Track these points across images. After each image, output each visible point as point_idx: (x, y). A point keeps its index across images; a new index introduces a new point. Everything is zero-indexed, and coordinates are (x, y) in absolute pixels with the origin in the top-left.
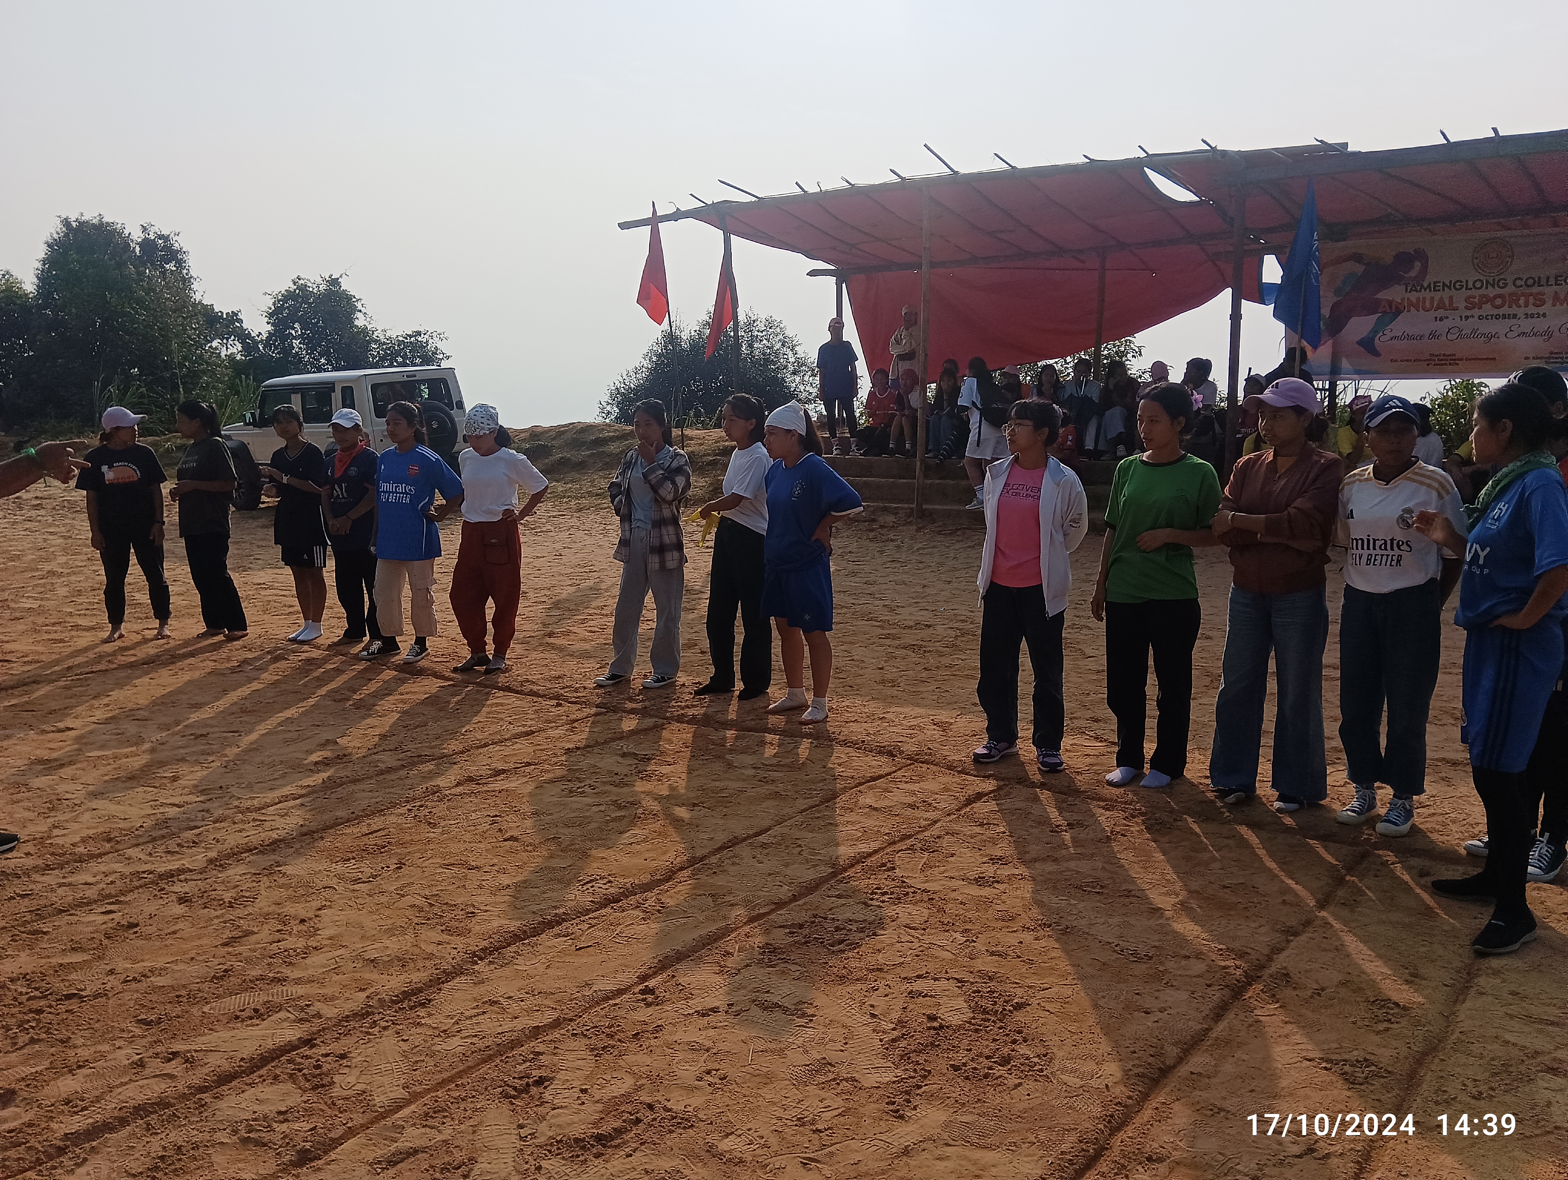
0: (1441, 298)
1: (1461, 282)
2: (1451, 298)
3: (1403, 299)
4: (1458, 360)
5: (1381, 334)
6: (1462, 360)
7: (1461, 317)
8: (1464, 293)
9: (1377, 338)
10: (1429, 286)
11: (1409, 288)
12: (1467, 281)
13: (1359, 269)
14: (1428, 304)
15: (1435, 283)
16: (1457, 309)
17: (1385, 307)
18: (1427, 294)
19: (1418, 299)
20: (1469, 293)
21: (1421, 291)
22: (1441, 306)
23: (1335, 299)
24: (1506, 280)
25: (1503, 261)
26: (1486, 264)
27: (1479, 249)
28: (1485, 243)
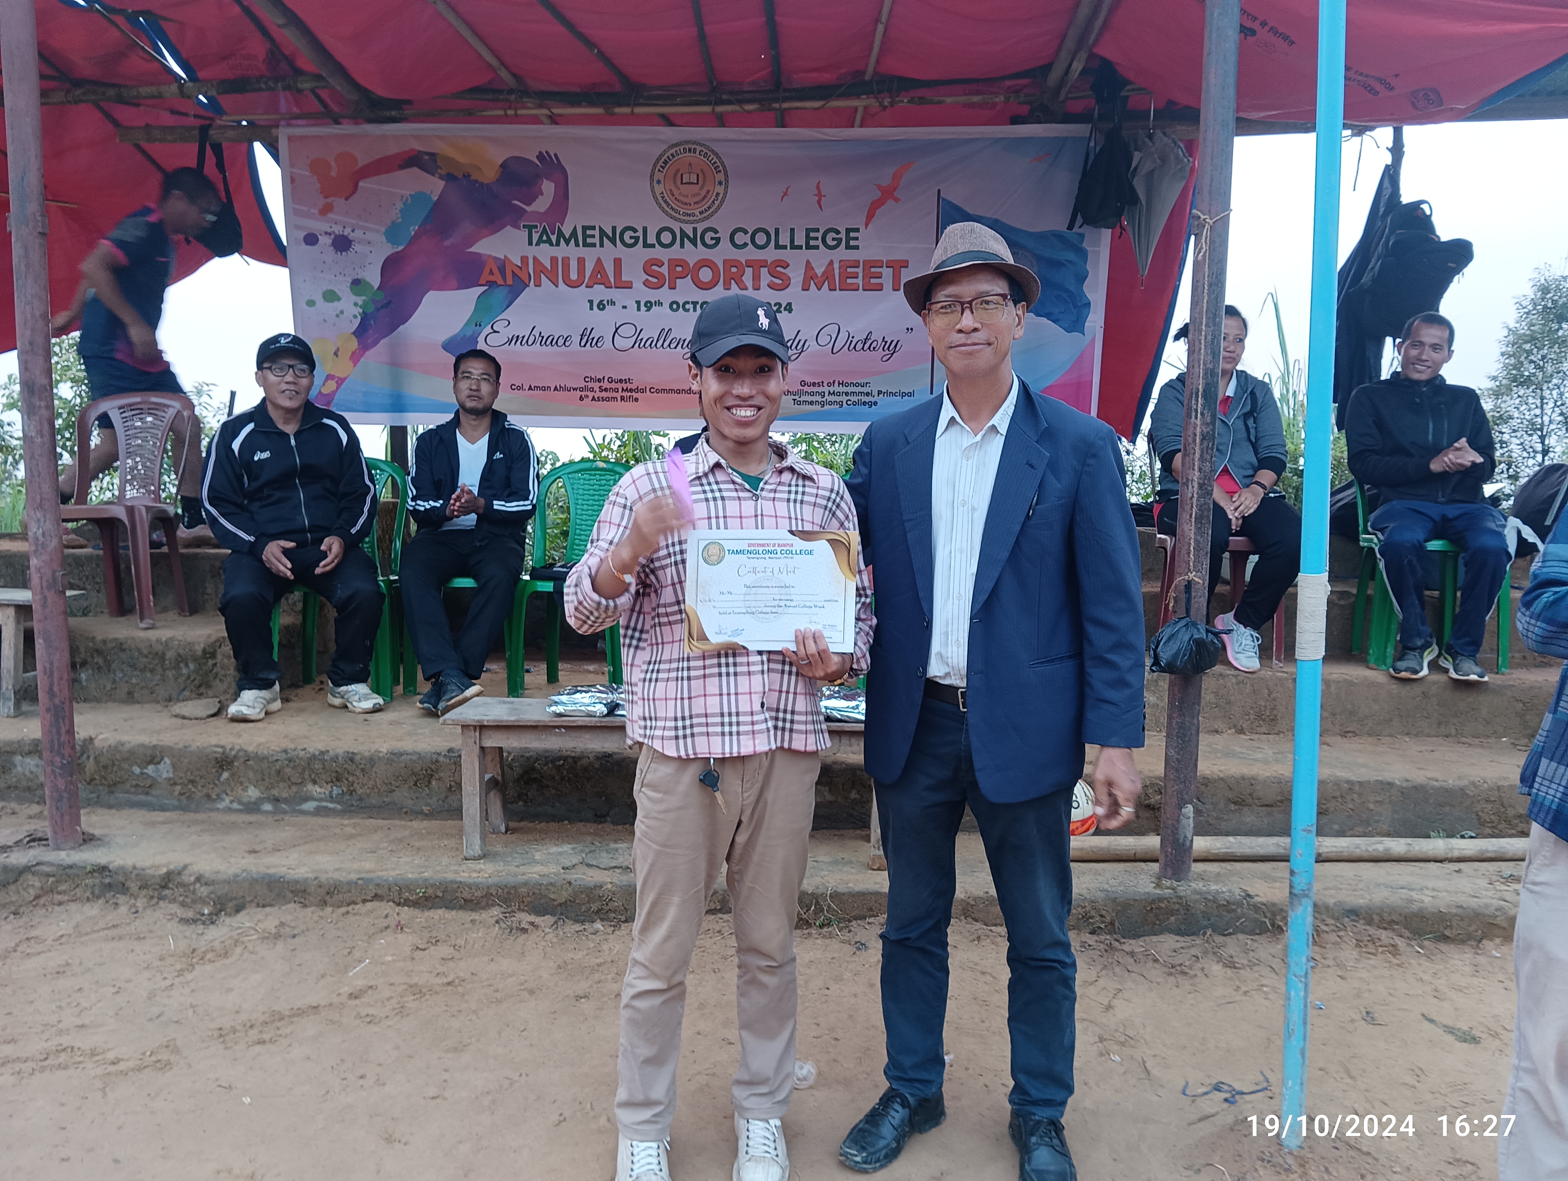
0: (599, 260)
1: (635, 231)
2: (618, 263)
3: (524, 259)
4: (637, 390)
5: (488, 329)
6: (643, 391)
7: (638, 303)
8: (641, 254)
9: (481, 339)
10: (574, 233)
11: (536, 237)
12: (645, 230)
13: (435, 186)
14: (574, 276)
15: (585, 228)
16: (628, 286)
17: (491, 272)
18: (571, 252)
19: (554, 260)
20: (650, 253)
21: (558, 244)
22: (599, 277)
23: (388, 250)
24: (716, 232)
25: (708, 192)
26: (678, 197)
27: (662, 163)
28: (673, 151)
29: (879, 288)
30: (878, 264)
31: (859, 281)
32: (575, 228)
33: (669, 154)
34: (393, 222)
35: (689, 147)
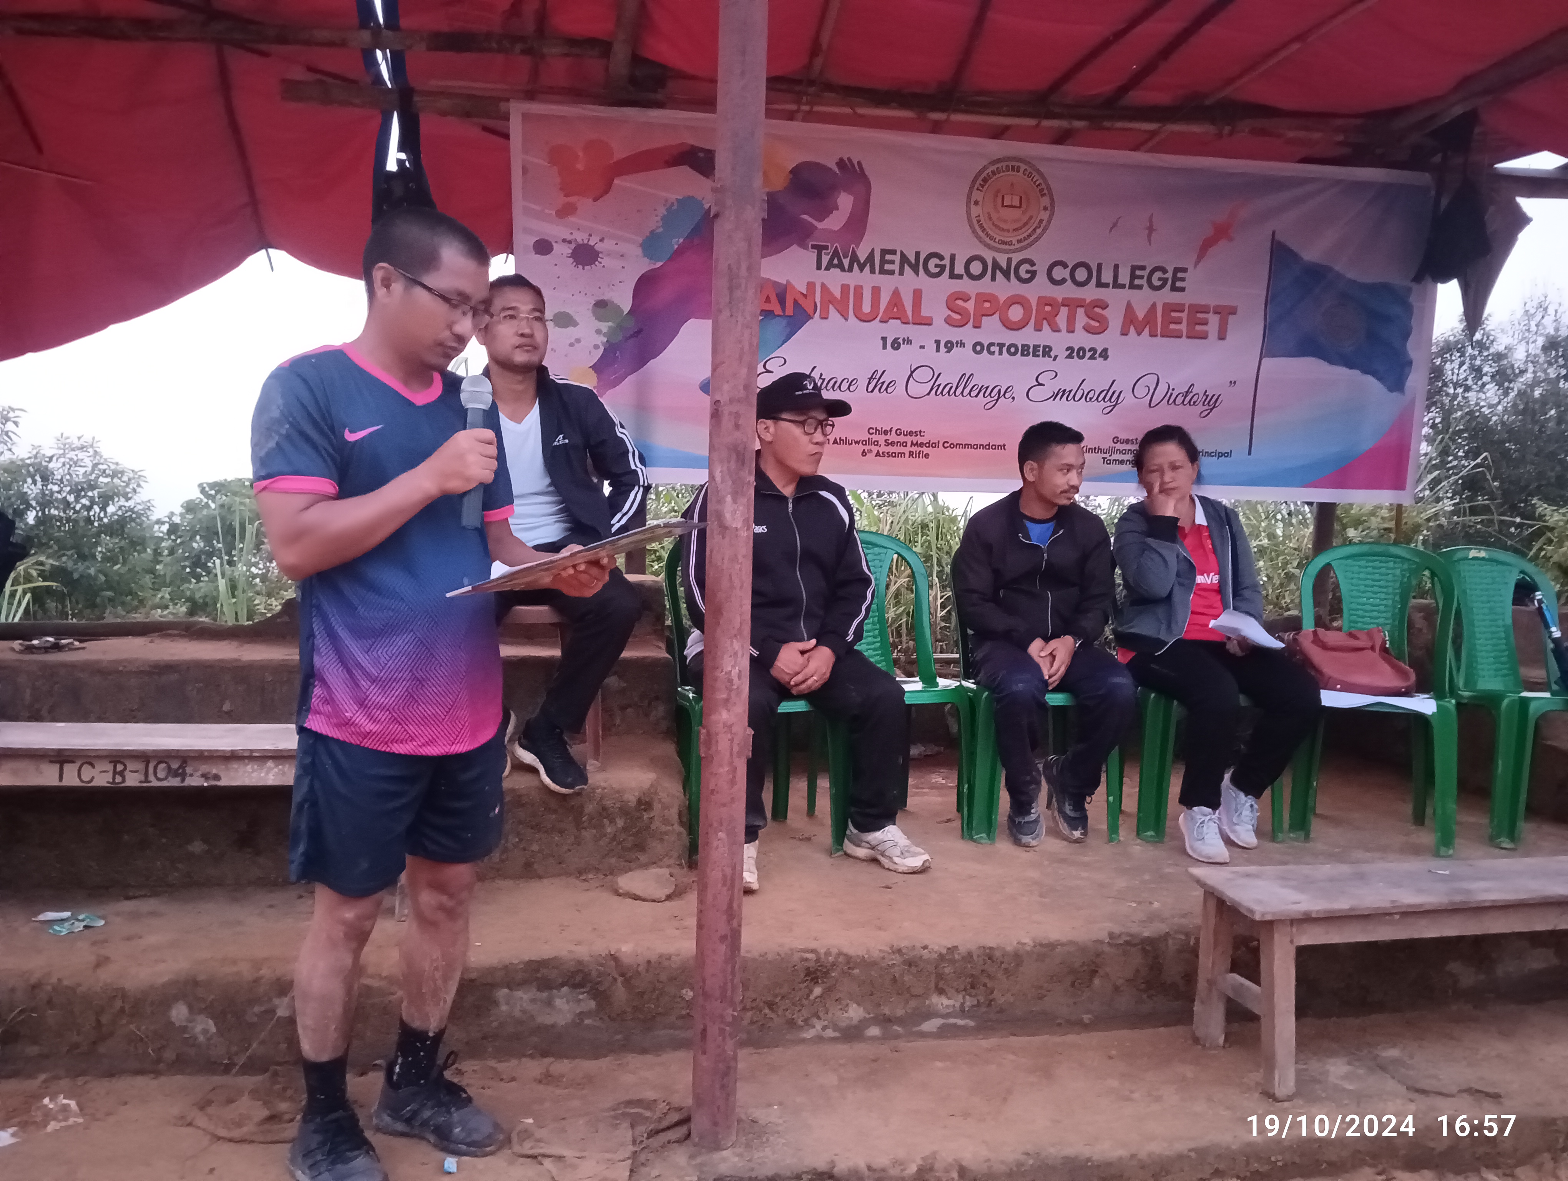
0: (897, 291)
1: (941, 258)
2: (918, 295)
3: (811, 286)
4: (928, 444)
6: (935, 445)
7: (938, 342)
8: (945, 285)
10: (870, 258)
11: (825, 260)
12: (953, 258)
14: (866, 308)
15: (884, 252)
16: (928, 322)
17: (768, 300)
18: (864, 279)
19: (845, 288)
20: (957, 286)
21: (850, 270)
22: (895, 310)
23: (644, 266)
24: (1032, 264)
25: (1031, 218)
26: (996, 223)
27: (981, 181)
28: (994, 168)
29: (1204, 336)
30: (1205, 309)
31: (1183, 327)
32: (873, 249)
33: (989, 171)
34: (652, 232)
35: (1012, 164)
